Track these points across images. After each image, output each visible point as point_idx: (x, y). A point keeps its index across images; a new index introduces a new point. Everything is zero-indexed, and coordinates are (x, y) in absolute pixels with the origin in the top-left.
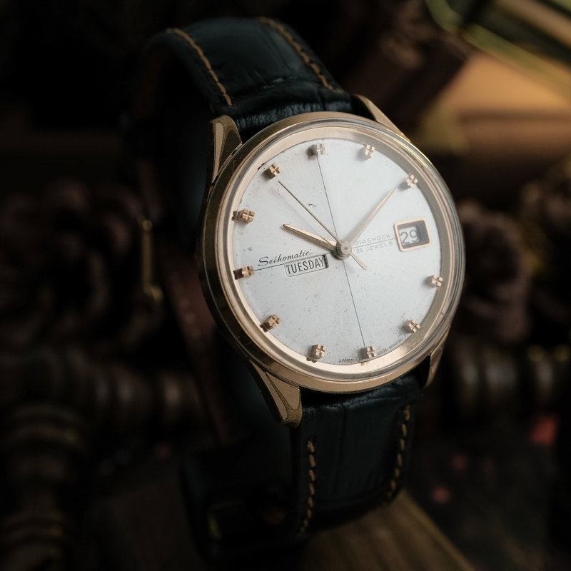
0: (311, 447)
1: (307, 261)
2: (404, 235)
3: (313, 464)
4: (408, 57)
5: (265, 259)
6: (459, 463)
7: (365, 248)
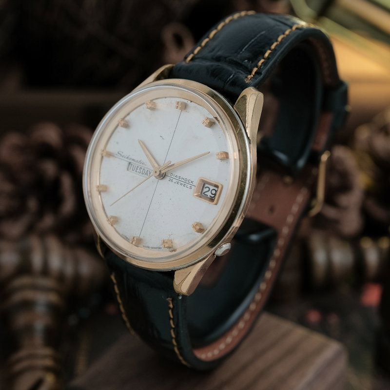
1: (143, 168)
2: (207, 189)
5: (121, 153)
6: (314, 317)
7: (174, 181)
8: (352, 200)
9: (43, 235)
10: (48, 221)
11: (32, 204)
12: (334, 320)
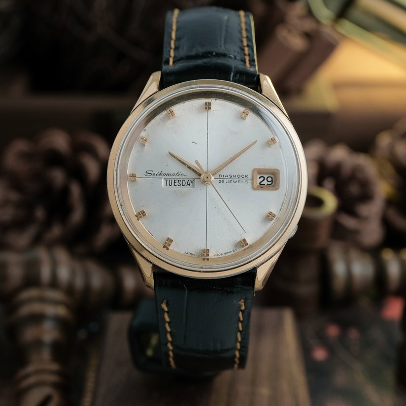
0: (164, 306)
1: (181, 180)
3: (167, 319)
4: (297, 43)
5: (151, 172)
6: (333, 331)
8: (373, 210)
9: (50, 246)
10: (56, 231)
11: (40, 213)
12: (354, 334)
